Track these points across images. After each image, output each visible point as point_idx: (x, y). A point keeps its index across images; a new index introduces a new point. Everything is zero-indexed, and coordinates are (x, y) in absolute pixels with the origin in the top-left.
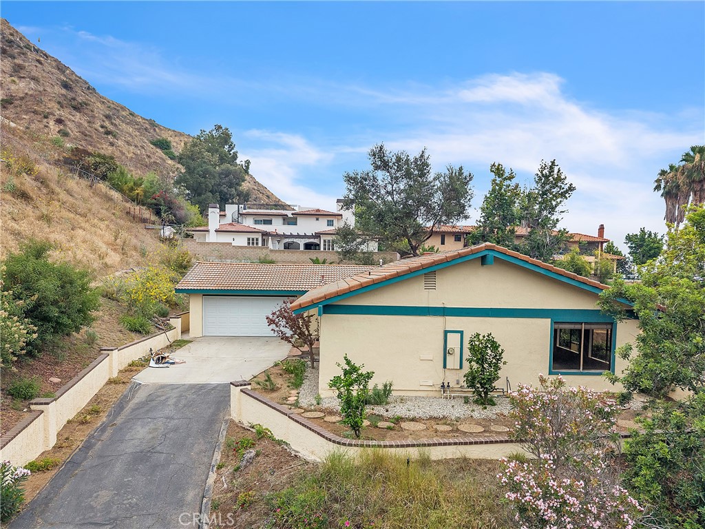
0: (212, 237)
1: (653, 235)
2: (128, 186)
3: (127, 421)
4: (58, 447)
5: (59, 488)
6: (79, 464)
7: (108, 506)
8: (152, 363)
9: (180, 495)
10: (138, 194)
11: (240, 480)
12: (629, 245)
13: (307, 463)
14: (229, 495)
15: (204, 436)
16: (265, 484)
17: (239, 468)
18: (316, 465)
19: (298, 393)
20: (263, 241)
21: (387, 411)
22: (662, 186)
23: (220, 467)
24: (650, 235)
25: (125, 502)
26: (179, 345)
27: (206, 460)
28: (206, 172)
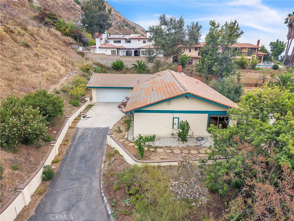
0: (98, 51)
1: (282, 43)
2: (63, 28)
3: (77, 144)
4: (59, 154)
5: (62, 168)
6: (66, 160)
7: (76, 174)
8: (82, 118)
9: (95, 170)
10: (67, 32)
11: (110, 167)
12: (271, 47)
13: (128, 164)
14: (108, 172)
15: (100, 150)
16: (117, 169)
17: (110, 163)
18: (130, 165)
19: (128, 134)
20: (118, 51)
21: (153, 144)
22: (289, 21)
23: (105, 162)
24: (280, 42)
25: (80, 173)
26: (90, 108)
27: (101, 159)
28: (93, 16)
